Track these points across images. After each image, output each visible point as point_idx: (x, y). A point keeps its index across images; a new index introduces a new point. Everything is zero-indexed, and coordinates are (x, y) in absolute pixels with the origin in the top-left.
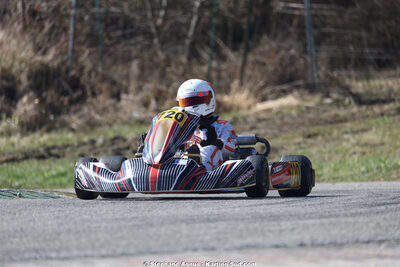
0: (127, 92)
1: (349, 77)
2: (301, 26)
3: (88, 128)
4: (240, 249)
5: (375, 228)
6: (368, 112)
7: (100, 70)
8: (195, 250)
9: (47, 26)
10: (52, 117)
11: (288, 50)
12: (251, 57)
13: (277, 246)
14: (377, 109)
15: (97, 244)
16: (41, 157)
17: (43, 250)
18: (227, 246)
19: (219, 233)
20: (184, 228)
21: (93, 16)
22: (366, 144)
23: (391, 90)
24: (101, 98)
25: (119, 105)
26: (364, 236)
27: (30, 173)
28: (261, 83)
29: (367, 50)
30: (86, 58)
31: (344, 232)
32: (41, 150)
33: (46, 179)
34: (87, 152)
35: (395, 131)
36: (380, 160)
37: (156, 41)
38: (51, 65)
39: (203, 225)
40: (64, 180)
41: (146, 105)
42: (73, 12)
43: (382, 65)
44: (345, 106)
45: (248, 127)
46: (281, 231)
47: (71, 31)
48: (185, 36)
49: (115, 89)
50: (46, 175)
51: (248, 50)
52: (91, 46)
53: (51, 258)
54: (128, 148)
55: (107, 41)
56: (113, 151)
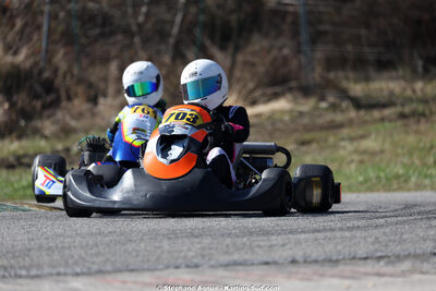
0: (105, 95)
1: (347, 79)
2: (295, 23)
3: (62, 135)
4: (227, 266)
5: (373, 243)
6: (368, 118)
7: (76, 71)
8: (177, 267)
9: (19, 23)
10: (23, 123)
11: (280, 49)
12: (240, 58)
13: (267, 263)
14: (376, 114)
15: (70, 261)
16: (11, 167)
17: (12, 267)
18: (212, 262)
19: (203, 249)
20: (166, 245)
21: (69, 13)
22: (365, 152)
23: (392, 93)
24: (77, 102)
25: (96, 110)
26: (361, 252)
28: (251, 85)
29: (366, 50)
30: (60, 58)
31: (339, 247)
32: (11, 158)
33: (16, 190)
35: (396, 138)
36: (379, 169)
37: (137, 40)
38: (22, 67)
39: (186, 240)
42: (47, 8)
43: (383, 65)
44: (342, 111)
46: (271, 246)
47: (45, 29)
48: (169, 35)
49: (92, 93)
50: (16, 186)
51: (237, 49)
52: (66, 45)
53: (20, 277)
55: (84, 40)
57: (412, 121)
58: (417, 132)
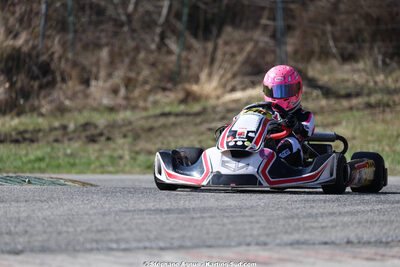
0: (97, 79)
3: (58, 114)
6: (337, 106)
7: (70, 56)
10: (22, 102)
14: (345, 103)
16: (16, 141)
23: (355, 83)
24: (70, 83)
25: (88, 91)
27: (9, 157)
32: (13, 133)
33: (23, 163)
34: (60, 138)
35: (365, 125)
38: (22, 49)
40: (43, 165)
41: (115, 91)
43: (347, 58)
44: (313, 99)
45: (218, 117)
49: (86, 76)
50: (24, 159)
52: (58, 32)
54: (101, 134)
56: (87, 137)
57: (377, 110)
58: (384, 121)
